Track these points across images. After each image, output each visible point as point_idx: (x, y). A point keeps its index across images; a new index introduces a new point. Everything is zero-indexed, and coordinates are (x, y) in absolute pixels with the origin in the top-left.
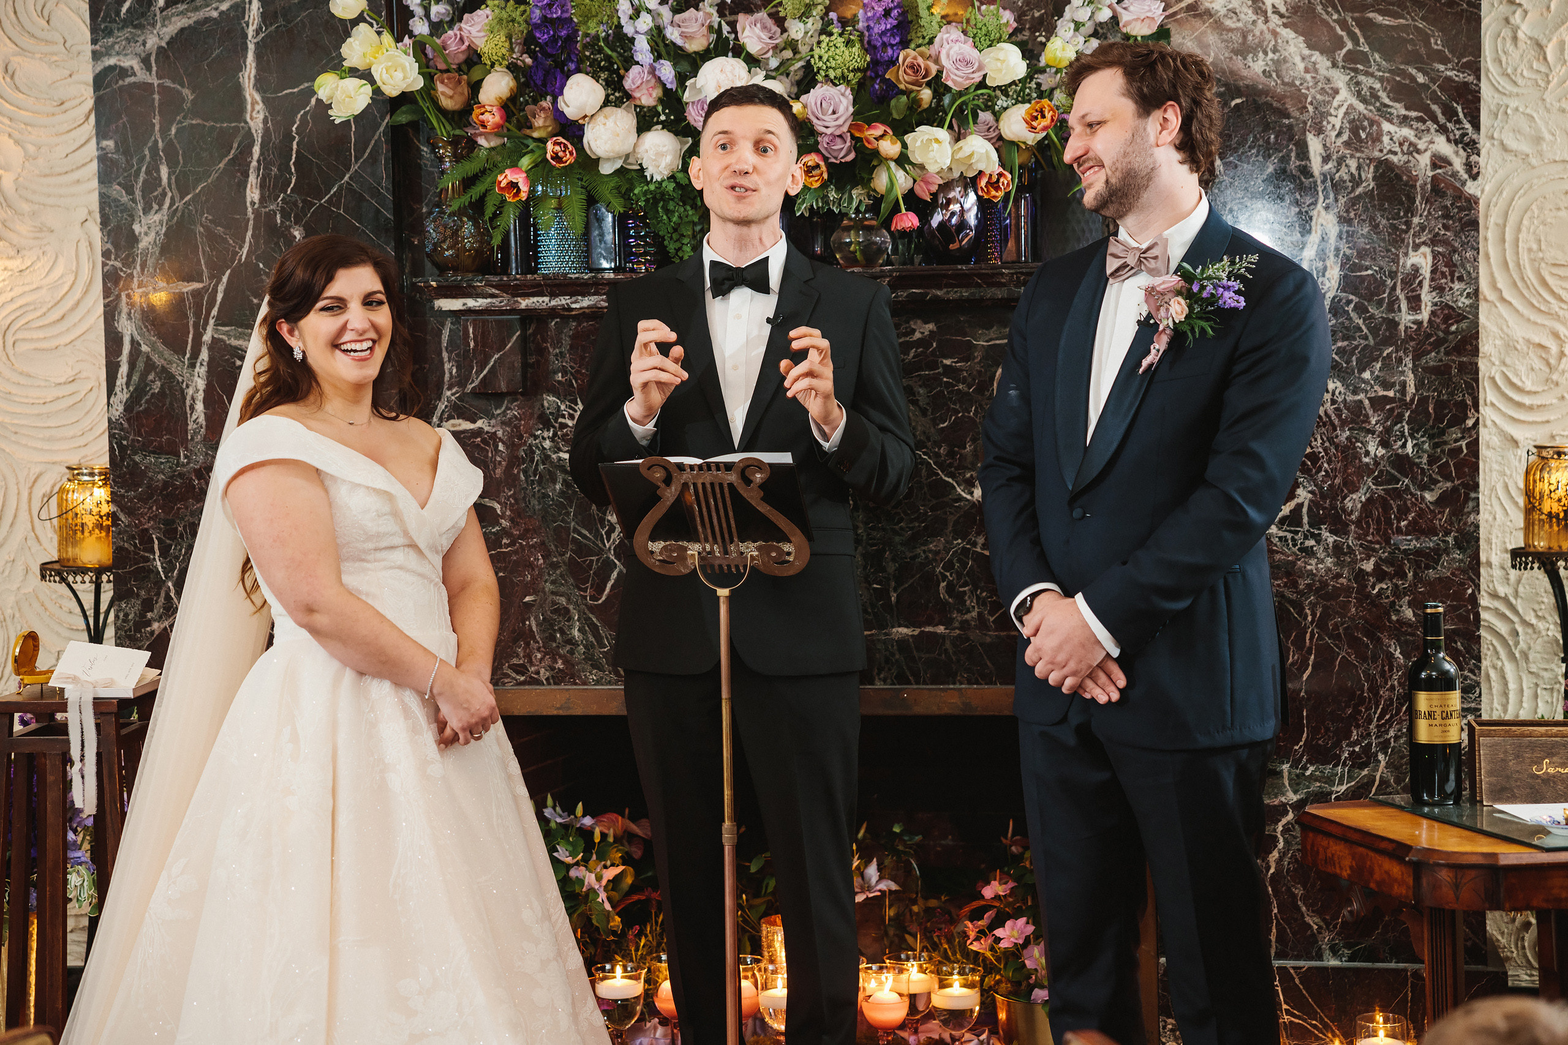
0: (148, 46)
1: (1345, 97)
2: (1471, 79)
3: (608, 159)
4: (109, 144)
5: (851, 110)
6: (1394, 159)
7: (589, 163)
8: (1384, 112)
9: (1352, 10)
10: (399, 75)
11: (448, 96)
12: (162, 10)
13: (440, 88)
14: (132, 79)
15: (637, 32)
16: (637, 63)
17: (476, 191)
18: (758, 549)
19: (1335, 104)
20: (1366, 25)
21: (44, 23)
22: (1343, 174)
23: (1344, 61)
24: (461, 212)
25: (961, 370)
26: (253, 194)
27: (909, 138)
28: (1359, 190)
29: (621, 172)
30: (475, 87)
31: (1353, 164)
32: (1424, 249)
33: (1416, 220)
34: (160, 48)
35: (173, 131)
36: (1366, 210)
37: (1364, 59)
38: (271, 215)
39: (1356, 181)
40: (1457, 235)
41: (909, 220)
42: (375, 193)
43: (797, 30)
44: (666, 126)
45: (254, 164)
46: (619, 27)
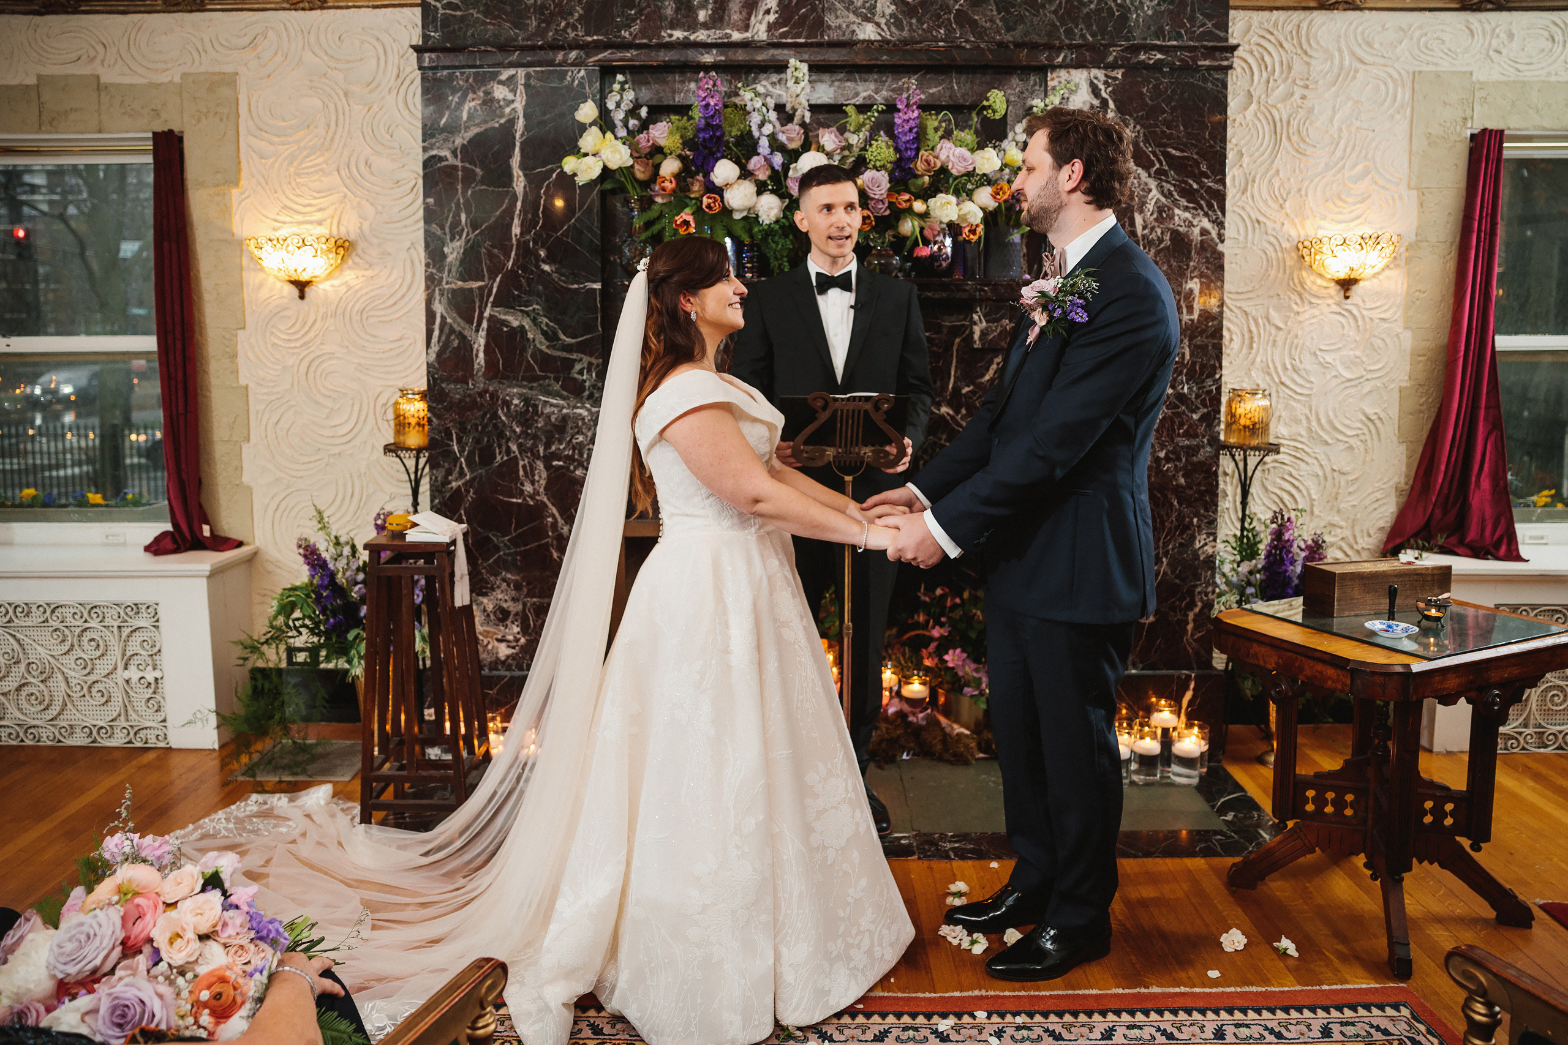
0: (457, 142)
1: (1155, 194)
2: (1221, 188)
3: (737, 211)
4: (431, 200)
5: (889, 185)
6: (1181, 229)
7: (727, 212)
8: (1175, 202)
9: (1159, 145)
10: (618, 156)
11: (640, 173)
12: (466, 122)
13: (637, 167)
14: (446, 163)
15: (761, 134)
16: (758, 154)
17: (656, 228)
18: (872, 451)
19: (1150, 197)
20: (1167, 155)
21: (388, 137)
22: (1153, 236)
23: (1155, 172)
24: (645, 242)
25: (934, 339)
26: (516, 230)
27: (931, 201)
28: (1162, 246)
29: (744, 218)
30: (657, 167)
31: (1159, 231)
32: (1196, 280)
33: (1192, 264)
34: (463, 146)
35: (469, 193)
36: (1165, 256)
37: (1165, 173)
38: (527, 243)
39: (1161, 241)
40: (1213, 273)
41: (924, 252)
42: (590, 230)
43: (854, 139)
44: (772, 192)
45: (517, 212)
46: (750, 132)
